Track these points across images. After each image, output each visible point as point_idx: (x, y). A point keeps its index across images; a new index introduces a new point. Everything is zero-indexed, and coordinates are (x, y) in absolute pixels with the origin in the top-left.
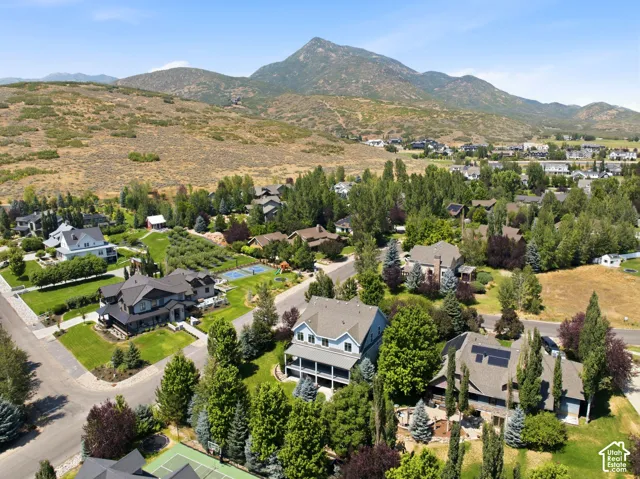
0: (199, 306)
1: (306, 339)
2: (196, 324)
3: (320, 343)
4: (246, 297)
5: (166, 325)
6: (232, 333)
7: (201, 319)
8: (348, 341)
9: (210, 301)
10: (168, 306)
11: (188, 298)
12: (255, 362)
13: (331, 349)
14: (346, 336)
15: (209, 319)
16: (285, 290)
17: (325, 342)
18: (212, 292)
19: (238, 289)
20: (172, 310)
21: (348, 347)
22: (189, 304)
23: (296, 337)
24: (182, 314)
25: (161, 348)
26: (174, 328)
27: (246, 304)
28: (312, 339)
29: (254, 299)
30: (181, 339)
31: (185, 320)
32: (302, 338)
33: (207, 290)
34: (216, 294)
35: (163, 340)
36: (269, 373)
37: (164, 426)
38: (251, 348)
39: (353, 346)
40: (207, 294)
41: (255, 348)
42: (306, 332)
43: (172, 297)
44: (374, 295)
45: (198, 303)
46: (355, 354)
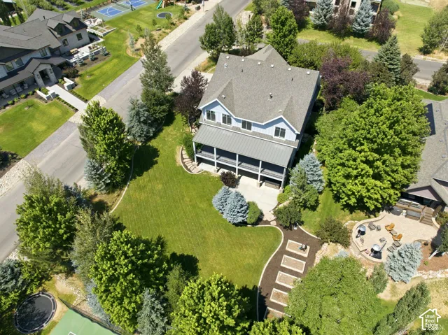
0: (72, 61)
1: (219, 119)
2: (71, 88)
3: (240, 125)
4: (128, 42)
5: (34, 92)
6: (115, 123)
7: (77, 80)
8: (281, 125)
9: (85, 52)
10: (30, 68)
11: (54, 52)
12: (153, 143)
13: (255, 133)
14: (280, 120)
15: (88, 78)
16: (172, 29)
17: (247, 125)
18: (86, 38)
19: (117, 32)
20: (37, 73)
21: (280, 132)
22: (58, 61)
23: (204, 116)
24: (52, 76)
25: (30, 130)
26: (44, 96)
27: (130, 53)
28: (227, 119)
29: (138, 46)
30: (56, 112)
31: (57, 83)
32: (214, 118)
33: (79, 37)
34: (92, 40)
35: (32, 118)
36: (175, 161)
37: (44, 277)
38: (145, 128)
39: (288, 131)
40: (81, 42)
41: (151, 125)
42: (219, 112)
43: (33, 55)
44: (287, 39)
45: (71, 55)
46: (289, 142)
